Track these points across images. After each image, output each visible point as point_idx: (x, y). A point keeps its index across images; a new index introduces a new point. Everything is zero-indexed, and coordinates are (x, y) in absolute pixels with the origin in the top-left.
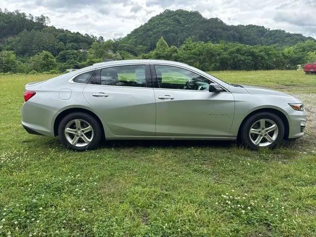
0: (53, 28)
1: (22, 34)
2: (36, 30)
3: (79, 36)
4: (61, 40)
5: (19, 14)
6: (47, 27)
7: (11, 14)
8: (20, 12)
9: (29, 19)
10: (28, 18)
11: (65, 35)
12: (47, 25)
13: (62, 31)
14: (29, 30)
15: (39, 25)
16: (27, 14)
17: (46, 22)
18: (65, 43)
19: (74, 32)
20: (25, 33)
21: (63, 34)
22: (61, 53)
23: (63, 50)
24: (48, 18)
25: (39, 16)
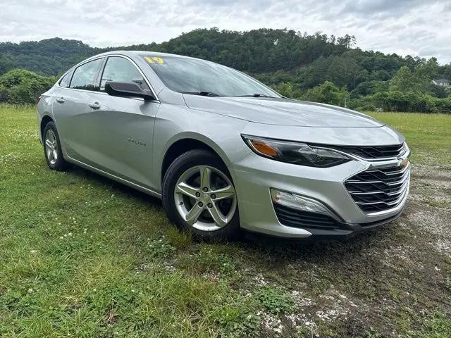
0: (358, 50)
1: (317, 61)
2: (335, 54)
3: (395, 59)
4: (365, 67)
5: (319, 37)
6: (351, 49)
7: (310, 38)
8: (321, 34)
9: (331, 41)
10: (329, 40)
11: (373, 60)
12: (350, 47)
13: (370, 54)
14: (326, 55)
15: (341, 48)
16: (329, 37)
17: (350, 43)
18: (370, 71)
19: (389, 55)
20: (321, 60)
21: (370, 58)
22: (361, 85)
23: (364, 80)
24: (354, 37)
25: (343, 36)
